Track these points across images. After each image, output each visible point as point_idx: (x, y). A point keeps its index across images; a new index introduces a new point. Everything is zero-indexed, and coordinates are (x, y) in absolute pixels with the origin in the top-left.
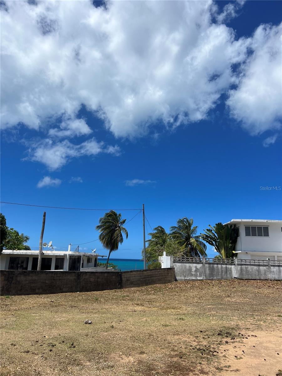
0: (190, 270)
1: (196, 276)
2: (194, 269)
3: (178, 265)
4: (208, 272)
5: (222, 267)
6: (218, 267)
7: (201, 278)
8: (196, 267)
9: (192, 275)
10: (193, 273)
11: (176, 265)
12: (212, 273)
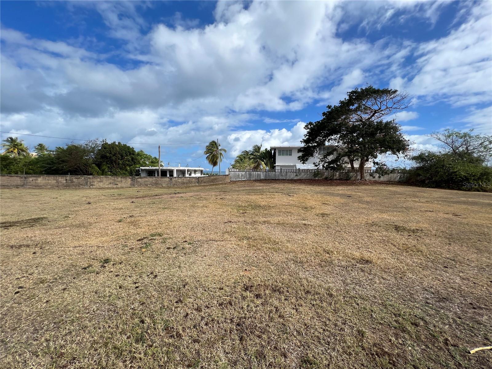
0: (239, 176)
1: (242, 178)
2: (241, 175)
4: (248, 176)
6: (253, 174)
7: (245, 180)
8: (242, 174)
9: (239, 178)
11: (231, 173)
12: (250, 177)
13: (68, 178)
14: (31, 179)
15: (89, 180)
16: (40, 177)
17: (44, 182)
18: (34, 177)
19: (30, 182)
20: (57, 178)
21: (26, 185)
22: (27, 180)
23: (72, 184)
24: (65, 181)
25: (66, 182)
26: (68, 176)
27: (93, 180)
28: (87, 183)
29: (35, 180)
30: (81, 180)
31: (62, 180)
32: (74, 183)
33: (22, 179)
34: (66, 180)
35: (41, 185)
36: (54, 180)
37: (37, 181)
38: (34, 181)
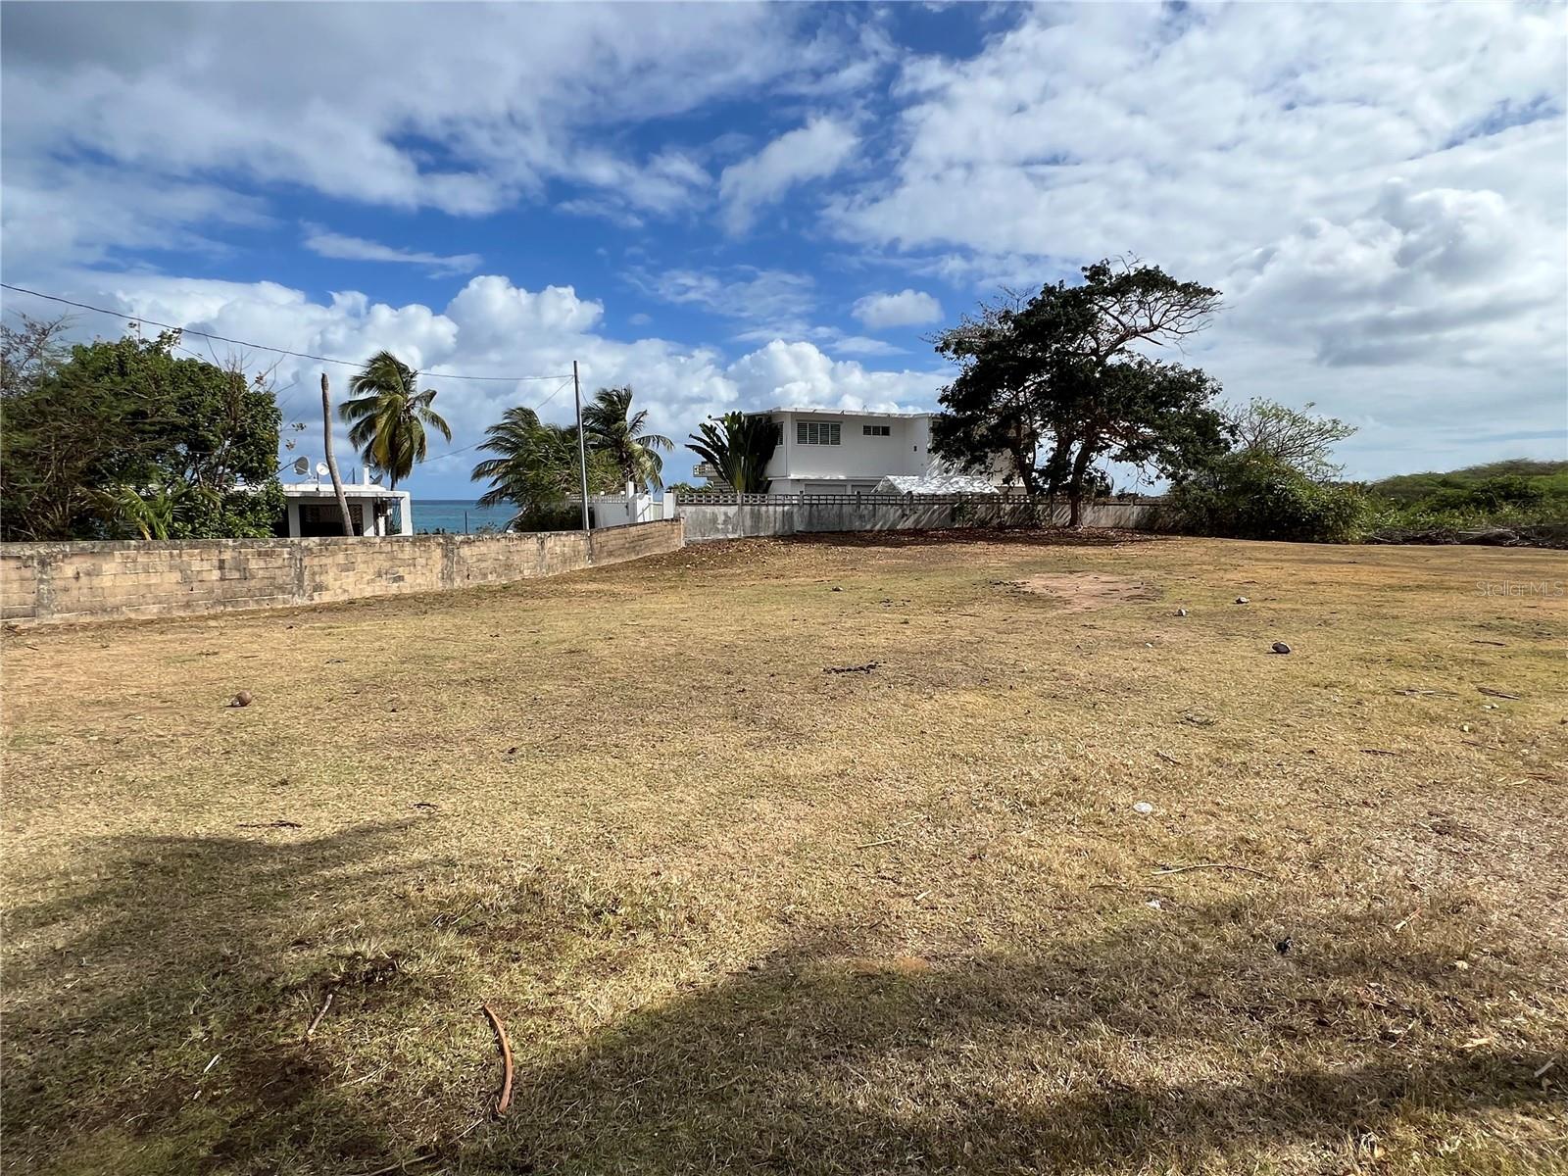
0: (714, 520)
1: (725, 531)
2: (721, 519)
3: (690, 509)
4: (748, 522)
5: (775, 512)
6: (767, 511)
7: (736, 536)
8: (726, 514)
9: (718, 530)
10: (720, 527)
11: (684, 511)
12: (756, 525)
13: (227, 555)
14: (69, 570)
15: (306, 561)
16: (111, 553)
17: (128, 582)
18: (83, 552)
19: (66, 590)
20: (185, 558)
21: (46, 608)
22: (50, 573)
23: (246, 584)
24: (216, 574)
25: (222, 579)
26: (226, 546)
27: (324, 561)
28: (300, 577)
29: (88, 574)
30: (280, 562)
31: (206, 566)
32: (253, 583)
33: (27, 573)
34: (221, 565)
35: (118, 599)
36: (171, 568)
37: (96, 582)
38: (84, 579)
